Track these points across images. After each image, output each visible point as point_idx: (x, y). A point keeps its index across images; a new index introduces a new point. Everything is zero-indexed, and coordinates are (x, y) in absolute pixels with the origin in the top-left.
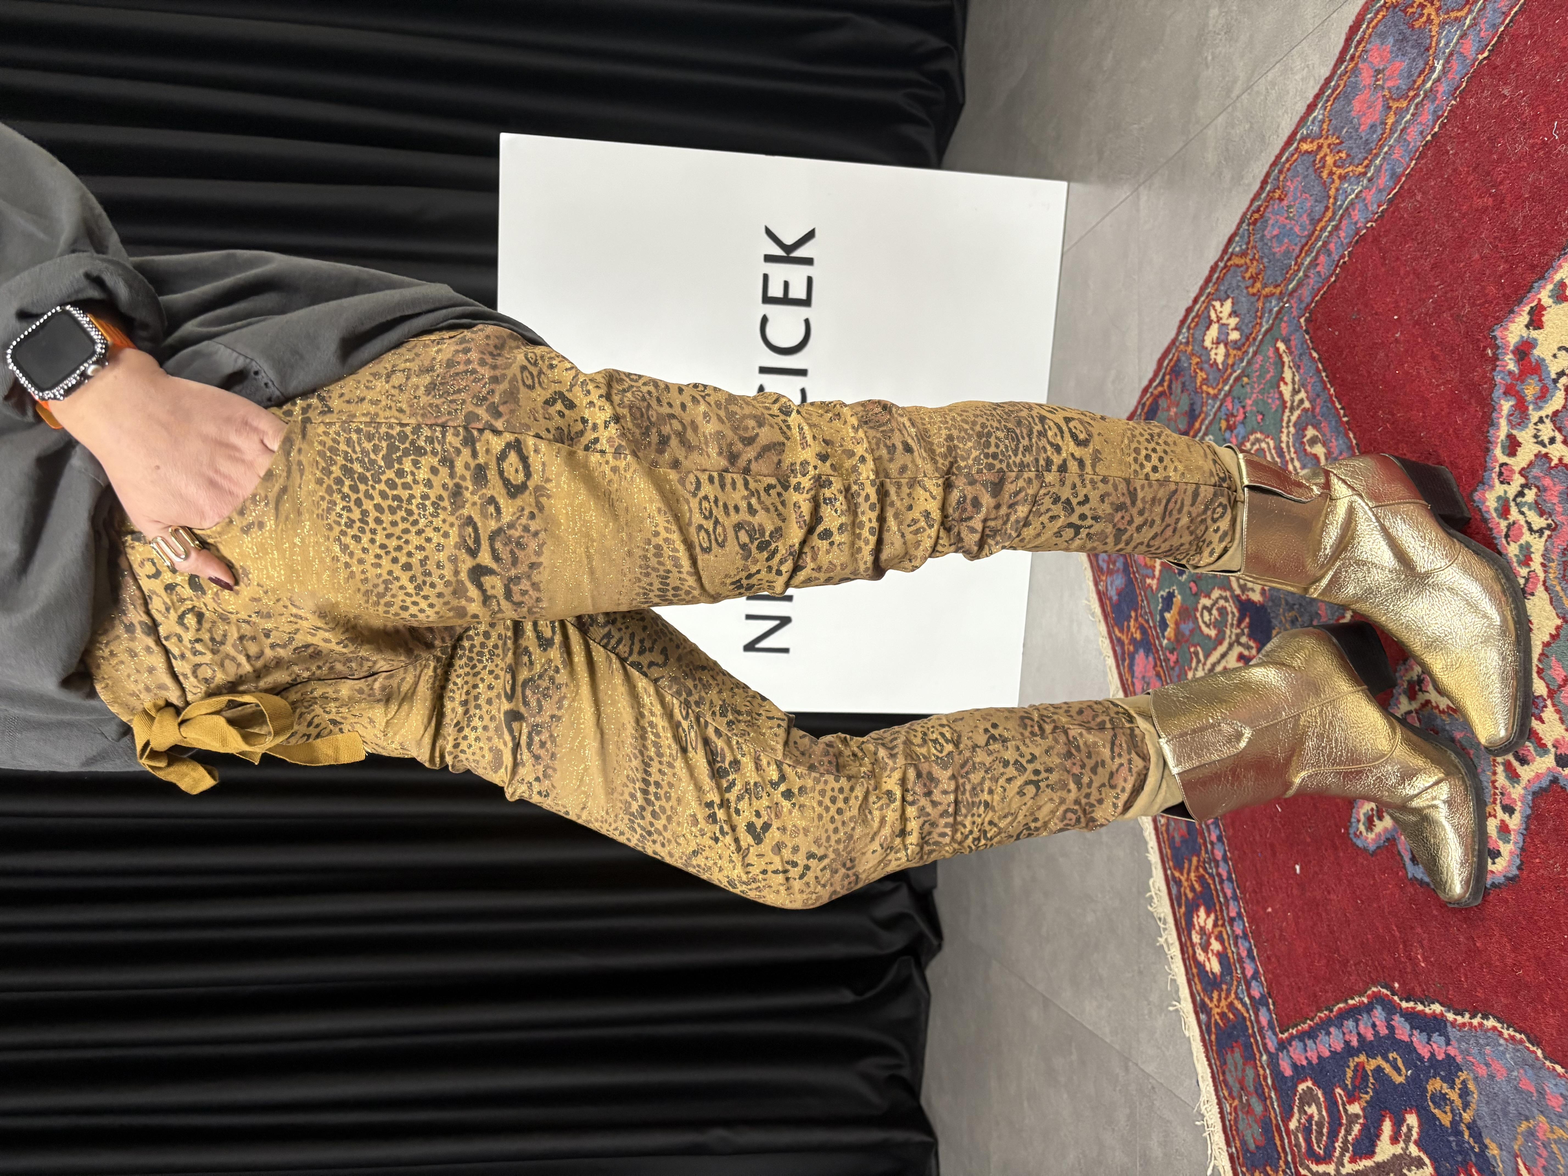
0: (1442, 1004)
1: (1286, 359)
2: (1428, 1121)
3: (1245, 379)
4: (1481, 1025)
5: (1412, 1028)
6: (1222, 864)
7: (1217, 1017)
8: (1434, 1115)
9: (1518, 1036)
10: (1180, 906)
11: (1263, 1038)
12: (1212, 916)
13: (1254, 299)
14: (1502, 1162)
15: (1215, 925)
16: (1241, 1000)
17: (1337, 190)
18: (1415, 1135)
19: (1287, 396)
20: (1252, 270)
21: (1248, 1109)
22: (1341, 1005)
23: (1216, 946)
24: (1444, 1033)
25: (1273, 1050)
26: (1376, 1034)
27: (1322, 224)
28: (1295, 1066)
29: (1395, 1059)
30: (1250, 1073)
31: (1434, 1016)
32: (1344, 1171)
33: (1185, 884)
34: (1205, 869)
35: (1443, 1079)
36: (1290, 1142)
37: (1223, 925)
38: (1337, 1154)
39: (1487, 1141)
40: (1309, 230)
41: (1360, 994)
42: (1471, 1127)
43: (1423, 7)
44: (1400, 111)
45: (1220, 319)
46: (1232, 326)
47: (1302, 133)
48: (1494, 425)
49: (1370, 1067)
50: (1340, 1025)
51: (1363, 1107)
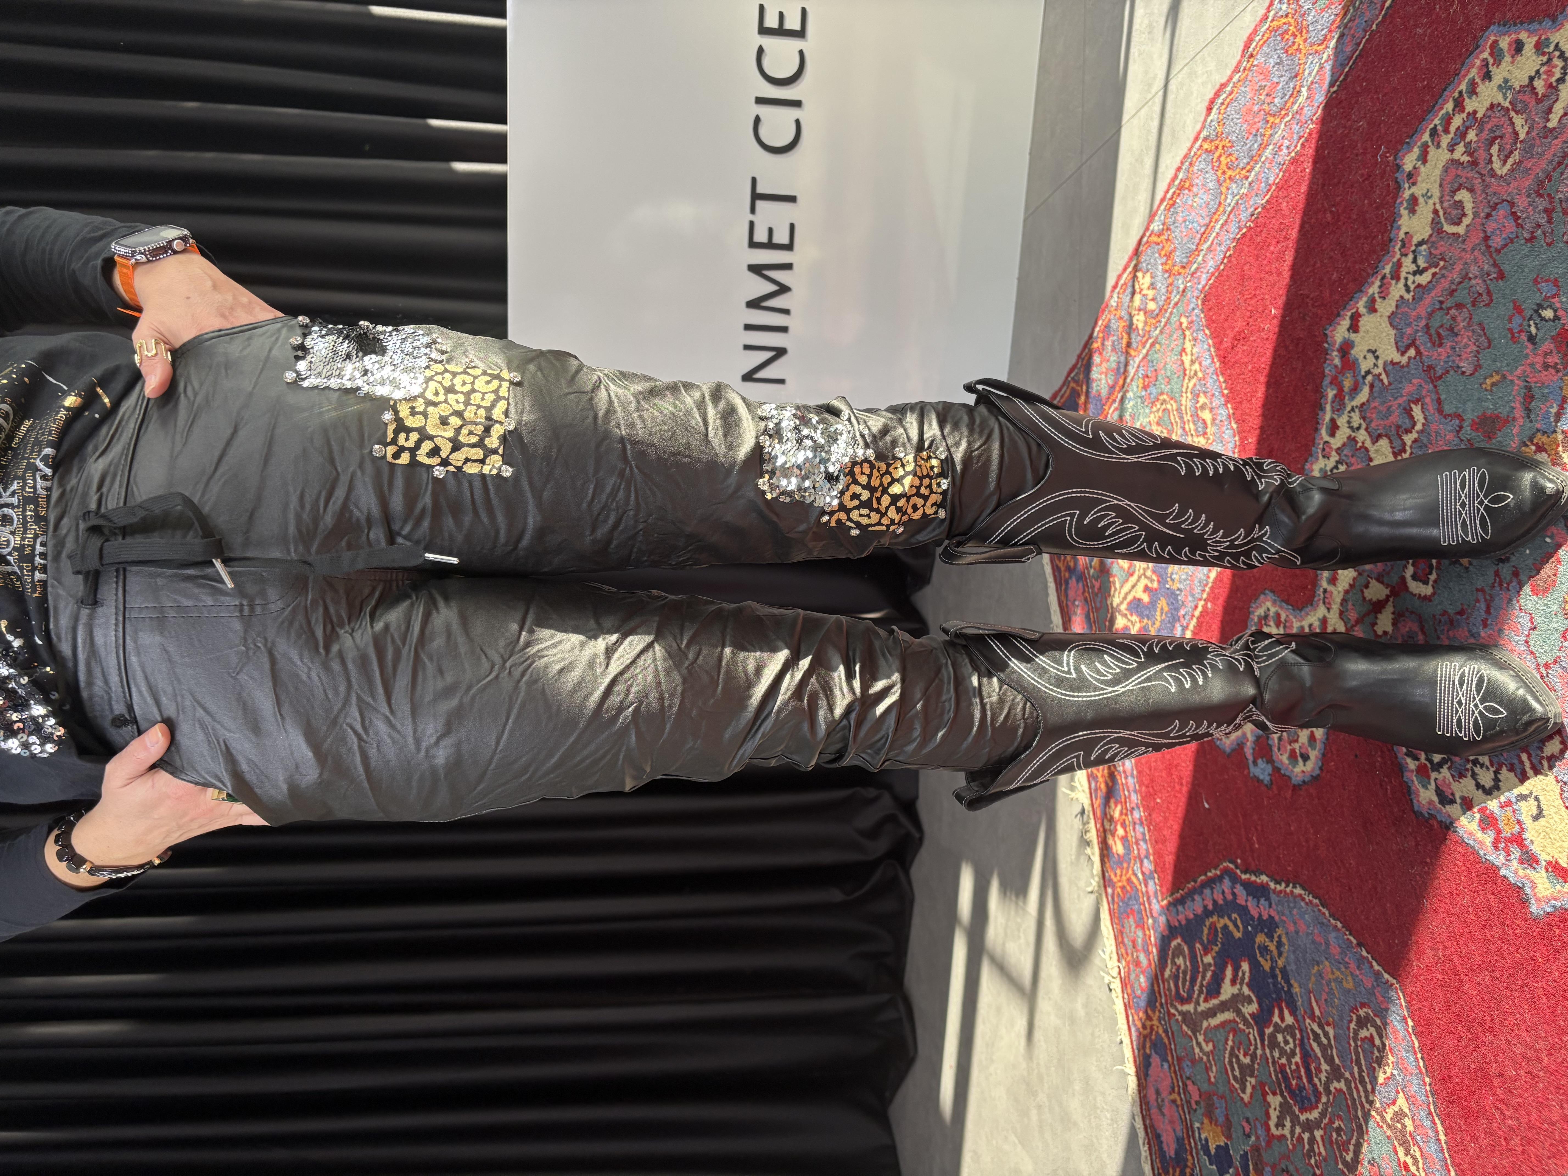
0: (1268, 876)
1: (1187, 333)
2: (1255, 966)
3: (1157, 347)
4: (1292, 892)
5: (1248, 895)
7: (1119, 890)
8: (1259, 962)
9: (1314, 900)
10: (1096, 797)
11: (1150, 904)
12: (1119, 806)
13: (1166, 276)
14: (1302, 998)
15: (1120, 813)
16: (1136, 876)
17: (1229, 188)
18: (1247, 980)
19: (1187, 365)
20: (1166, 250)
21: (1137, 963)
22: (1203, 877)
23: (1120, 830)
24: (1268, 899)
25: (1156, 915)
26: (1225, 898)
27: (1216, 217)
28: (1170, 927)
29: (1236, 920)
30: (1140, 933)
31: (1263, 884)
32: (1200, 1009)
33: (1100, 778)
35: (1266, 934)
36: (1164, 988)
37: (1126, 813)
38: (1195, 996)
39: (1292, 982)
40: (1207, 220)
41: (1216, 869)
42: (1284, 971)
43: (1295, 36)
44: (1273, 126)
45: (1141, 290)
46: (1150, 297)
47: (1205, 133)
48: (1322, 409)
49: (1219, 926)
50: (1201, 893)
51: (1214, 958)
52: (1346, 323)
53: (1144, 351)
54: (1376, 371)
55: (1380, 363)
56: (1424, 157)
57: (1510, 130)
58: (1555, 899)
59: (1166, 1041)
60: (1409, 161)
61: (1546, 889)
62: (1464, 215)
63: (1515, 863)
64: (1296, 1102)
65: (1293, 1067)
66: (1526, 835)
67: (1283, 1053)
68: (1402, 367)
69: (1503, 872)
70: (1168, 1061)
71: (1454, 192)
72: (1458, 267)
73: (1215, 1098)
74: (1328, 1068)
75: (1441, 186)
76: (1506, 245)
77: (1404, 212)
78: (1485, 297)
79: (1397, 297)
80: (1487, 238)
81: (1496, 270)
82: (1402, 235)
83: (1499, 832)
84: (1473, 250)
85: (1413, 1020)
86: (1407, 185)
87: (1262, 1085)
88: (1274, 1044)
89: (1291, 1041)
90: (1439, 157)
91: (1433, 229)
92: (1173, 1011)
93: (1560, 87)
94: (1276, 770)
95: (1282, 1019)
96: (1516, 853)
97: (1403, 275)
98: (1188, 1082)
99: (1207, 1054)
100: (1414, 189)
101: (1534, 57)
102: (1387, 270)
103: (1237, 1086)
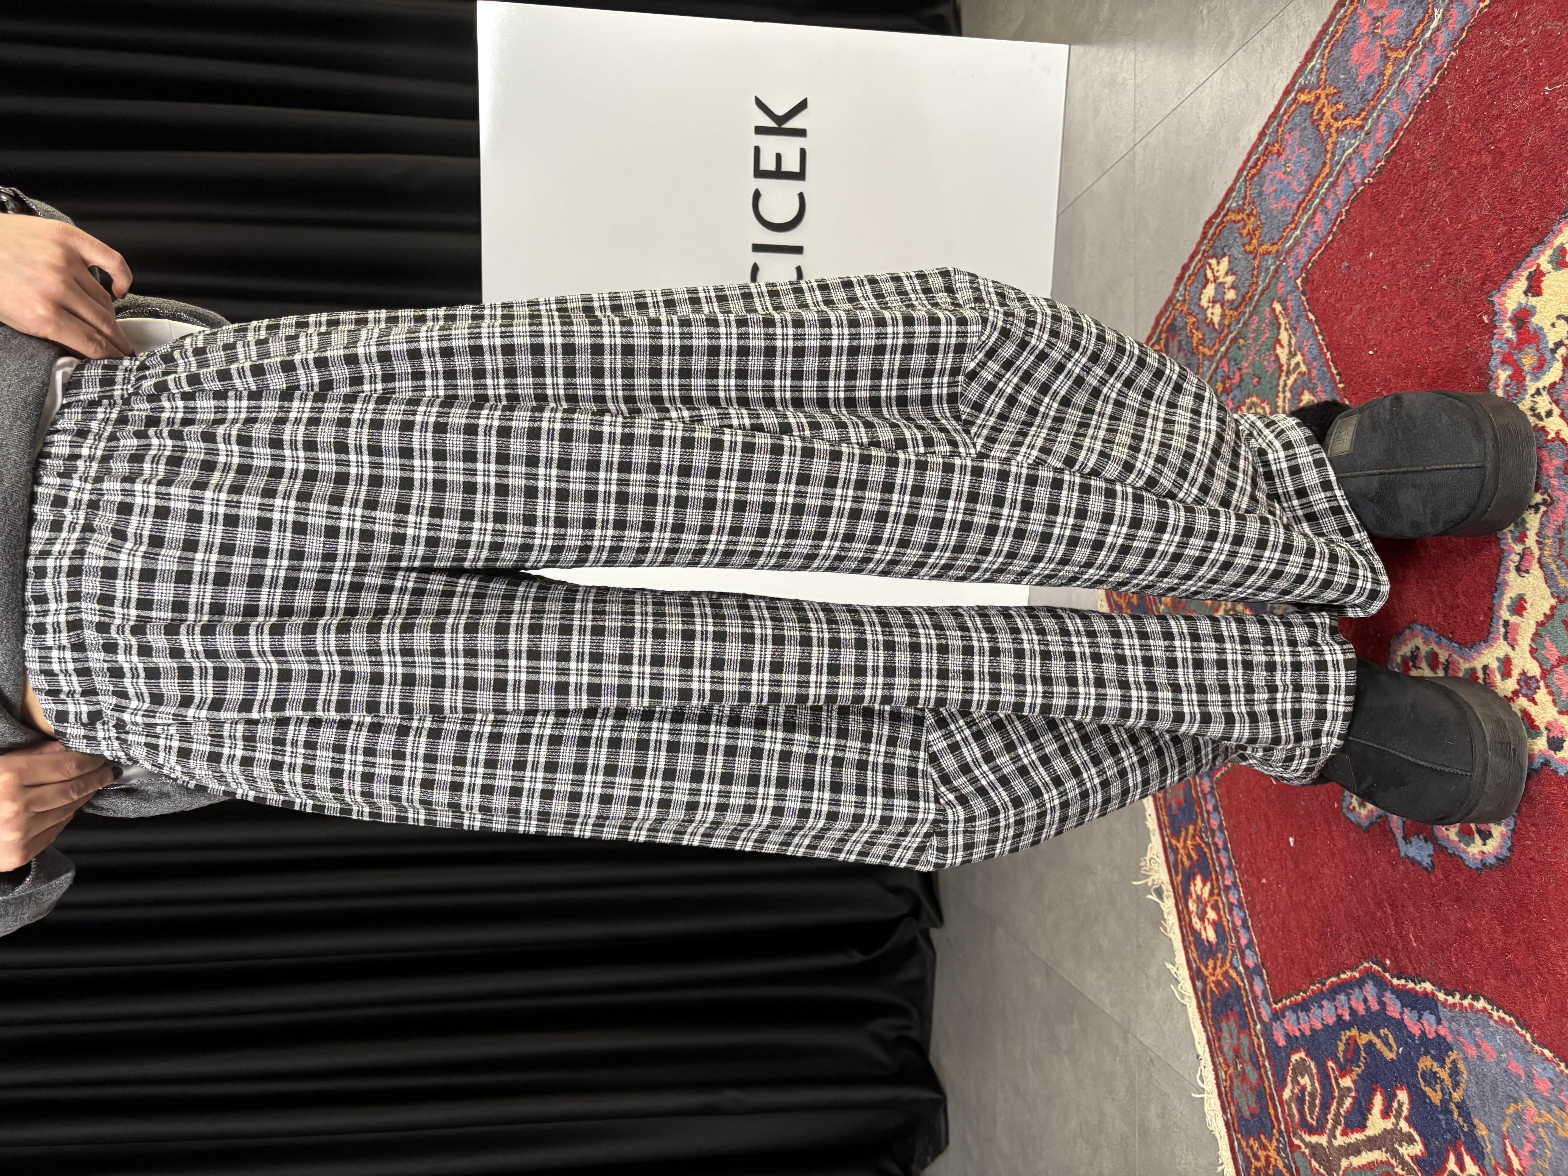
0: (1433, 984)
1: (1282, 321)
2: (1418, 1098)
3: (1241, 341)
4: (1471, 1006)
5: (1403, 1006)
6: (1218, 834)
7: (1213, 985)
8: (1424, 1093)
9: (1508, 1018)
10: (1177, 874)
11: (1257, 1008)
12: (1209, 885)
13: (1251, 257)
14: (1491, 1143)
15: (1211, 894)
16: (1236, 969)
17: (1335, 144)
18: (1405, 1112)
19: (1283, 359)
20: (1250, 227)
21: (1244, 1077)
22: (1334, 979)
23: (1212, 915)
24: (1434, 1013)
25: (1266, 1019)
26: (1368, 1008)
27: (1320, 180)
28: (1288, 1036)
29: (1386, 1036)
30: (1245, 1041)
31: (1425, 994)
32: (1336, 1143)
33: (1182, 851)
34: (1202, 838)
35: (1434, 1058)
36: (1283, 1112)
37: (1219, 894)
38: (1329, 1126)
39: (1476, 1121)
40: (1307, 185)
41: (1352, 969)
42: (1460, 1106)
44: (1398, 61)
45: (1216, 278)
46: (1228, 285)
47: (1300, 83)
49: (1361, 1041)
50: (1332, 999)
51: (1354, 1081)
52: (1521, 285)
53: (1223, 349)
92: (1297, 1142)
94: (1441, 849)
95: (1462, 1168)
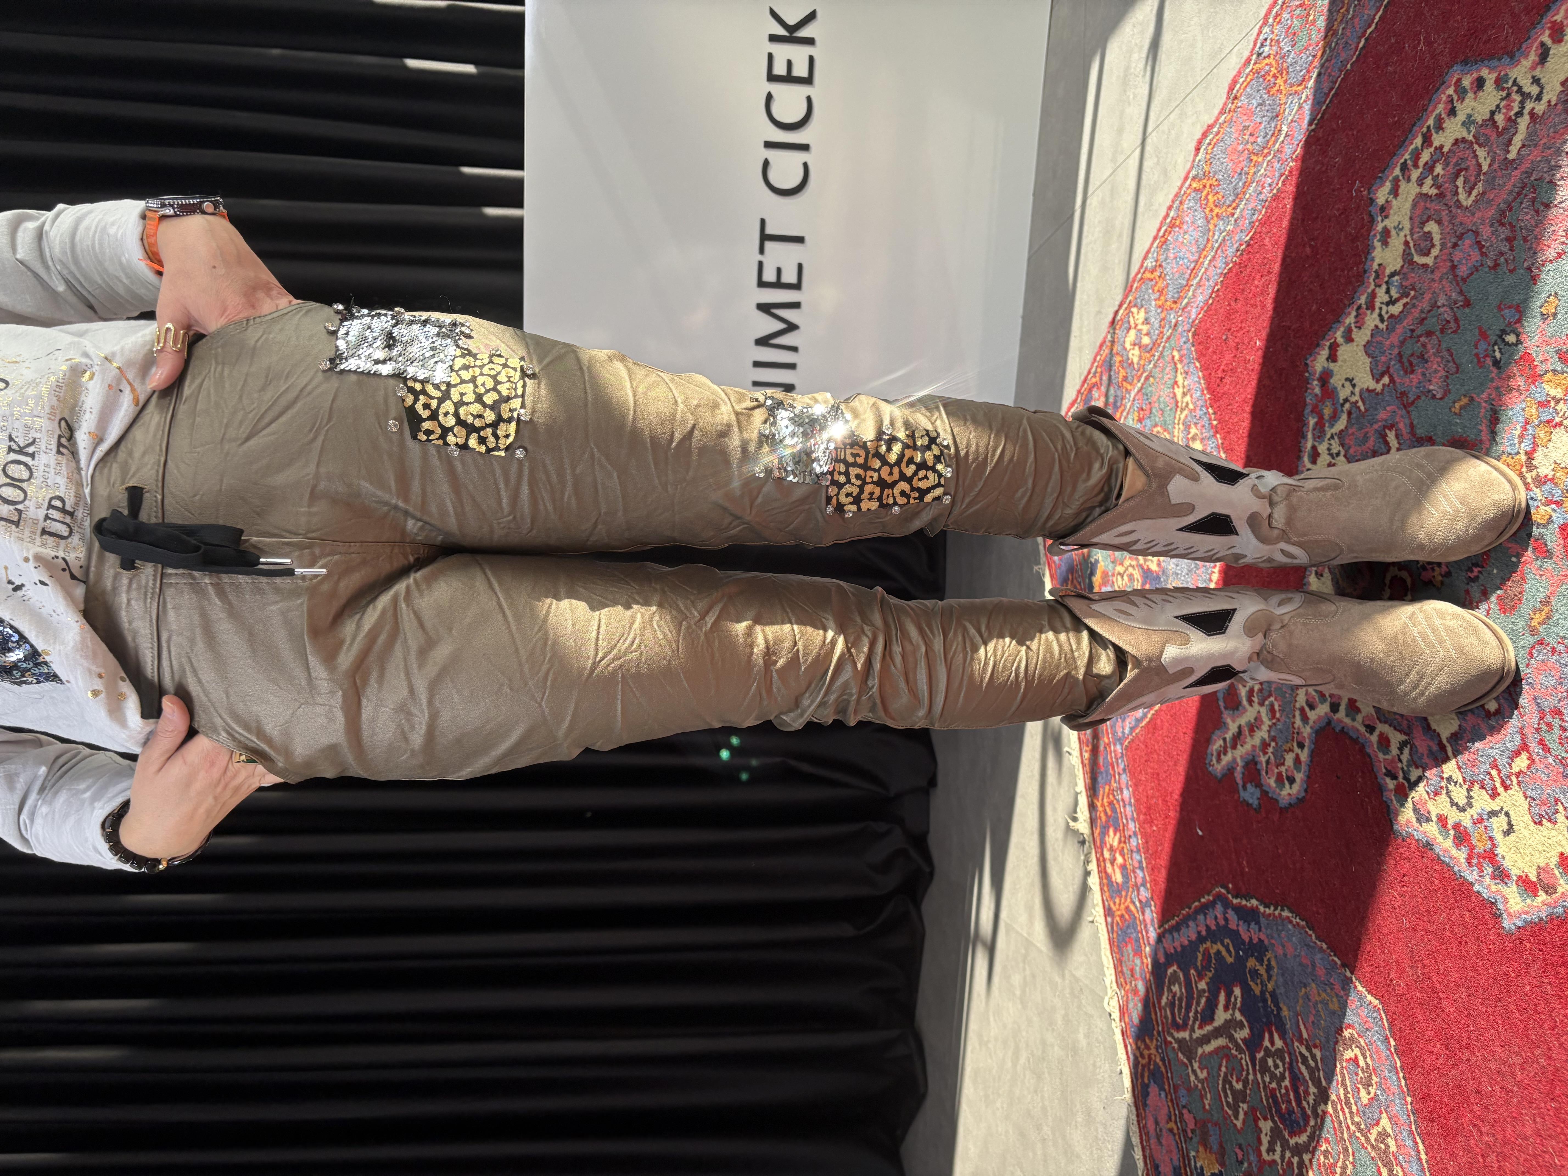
0: (1258, 900)
1: (1179, 366)
2: (1247, 991)
3: (1151, 380)
4: (1280, 915)
5: (1239, 919)
6: (1124, 790)
7: (1119, 919)
8: (1250, 987)
9: (1301, 922)
10: (1096, 827)
11: (1147, 932)
12: (1118, 835)
13: (1160, 310)
14: (1291, 1021)
15: (1119, 842)
16: (1134, 904)
17: (1216, 225)
18: (1239, 1005)
19: (1179, 396)
20: (1159, 285)
21: (1135, 991)
23: (1119, 860)
24: (1258, 923)
25: (1153, 942)
26: (1217, 924)
27: (1205, 253)
28: (1166, 954)
29: (1228, 945)
30: (1138, 961)
31: (1253, 908)
32: (1195, 1036)
33: (1100, 809)
34: (1114, 795)
35: (1256, 958)
36: (1161, 1016)
37: (1124, 842)
38: (1191, 1023)
39: (1281, 1005)
40: (1196, 257)
41: (1208, 894)
42: (1273, 994)
43: (1275, 77)
44: (1257, 164)
45: (1136, 325)
46: (1144, 332)
47: (1193, 173)
48: (1304, 437)
49: (1212, 951)
50: (1195, 919)
51: (1207, 984)
52: (1325, 353)
53: (1139, 385)
54: (1353, 399)
55: (1357, 390)
56: (1395, 192)
57: (1474, 162)
58: (1526, 913)
59: (1163, 1069)
60: (1382, 195)
61: (1517, 904)
62: (1433, 246)
63: (1488, 879)
64: (1286, 1126)
65: (1283, 1091)
66: (1500, 851)
67: (1273, 1077)
68: (1377, 394)
69: (1476, 888)
70: (1164, 1090)
71: (1423, 223)
72: (1427, 296)
73: (1209, 1125)
74: (1315, 1091)
75: (1411, 218)
76: (1472, 274)
77: (1377, 244)
78: (1453, 325)
79: (1372, 326)
80: (1454, 267)
81: (1461, 298)
82: (1375, 266)
83: (1472, 848)
84: (1441, 279)
85: (1395, 1039)
86: (1380, 219)
87: (1253, 1110)
88: (1264, 1069)
89: (1280, 1064)
90: (1409, 191)
91: (1404, 261)
92: (1169, 1039)
93: (1519, 120)
94: (1265, 793)
95: (1272, 1043)
96: (1489, 869)
97: (1377, 305)
98: (1185, 1111)
99: (1202, 1081)
100: (1387, 222)
101: (1495, 93)
102: (1363, 300)
103: (1230, 1112)
